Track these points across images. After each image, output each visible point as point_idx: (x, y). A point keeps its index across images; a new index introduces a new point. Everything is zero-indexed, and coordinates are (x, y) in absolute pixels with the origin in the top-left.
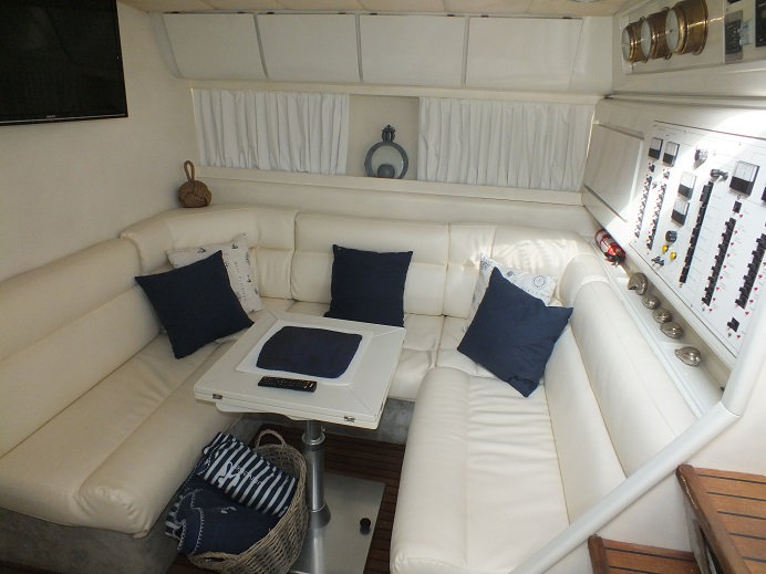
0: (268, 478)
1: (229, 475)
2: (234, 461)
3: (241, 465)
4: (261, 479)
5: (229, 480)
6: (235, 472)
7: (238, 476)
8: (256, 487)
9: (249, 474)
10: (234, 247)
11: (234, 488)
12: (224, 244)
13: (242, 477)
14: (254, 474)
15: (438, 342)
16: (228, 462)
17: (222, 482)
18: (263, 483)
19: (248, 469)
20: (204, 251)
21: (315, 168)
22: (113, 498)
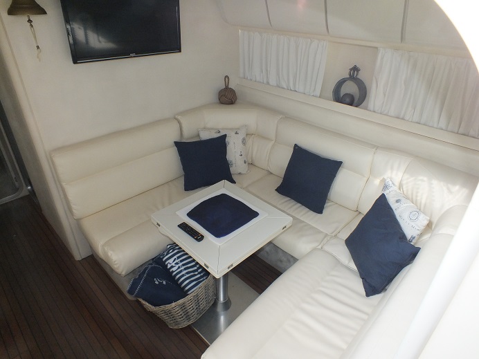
0: (192, 274)
1: (173, 264)
2: (178, 258)
3: (181, 261)
4: (187, 273)
5: (172, 267)
6: (177, 264)
7: (177, 266)
8: (183, 276)
9: (183, 268)
10: (236, 133)
11: (173, 272)
12: (231, 129)
13: (179, 267)
14: (185, 269)
15: (338, 231)
16: (175, 257)
17: (169, 266)
18: (188, 276)
19: (183, 265)
20: (219, 132)
21: (301, 89)
22: (109, 254)
